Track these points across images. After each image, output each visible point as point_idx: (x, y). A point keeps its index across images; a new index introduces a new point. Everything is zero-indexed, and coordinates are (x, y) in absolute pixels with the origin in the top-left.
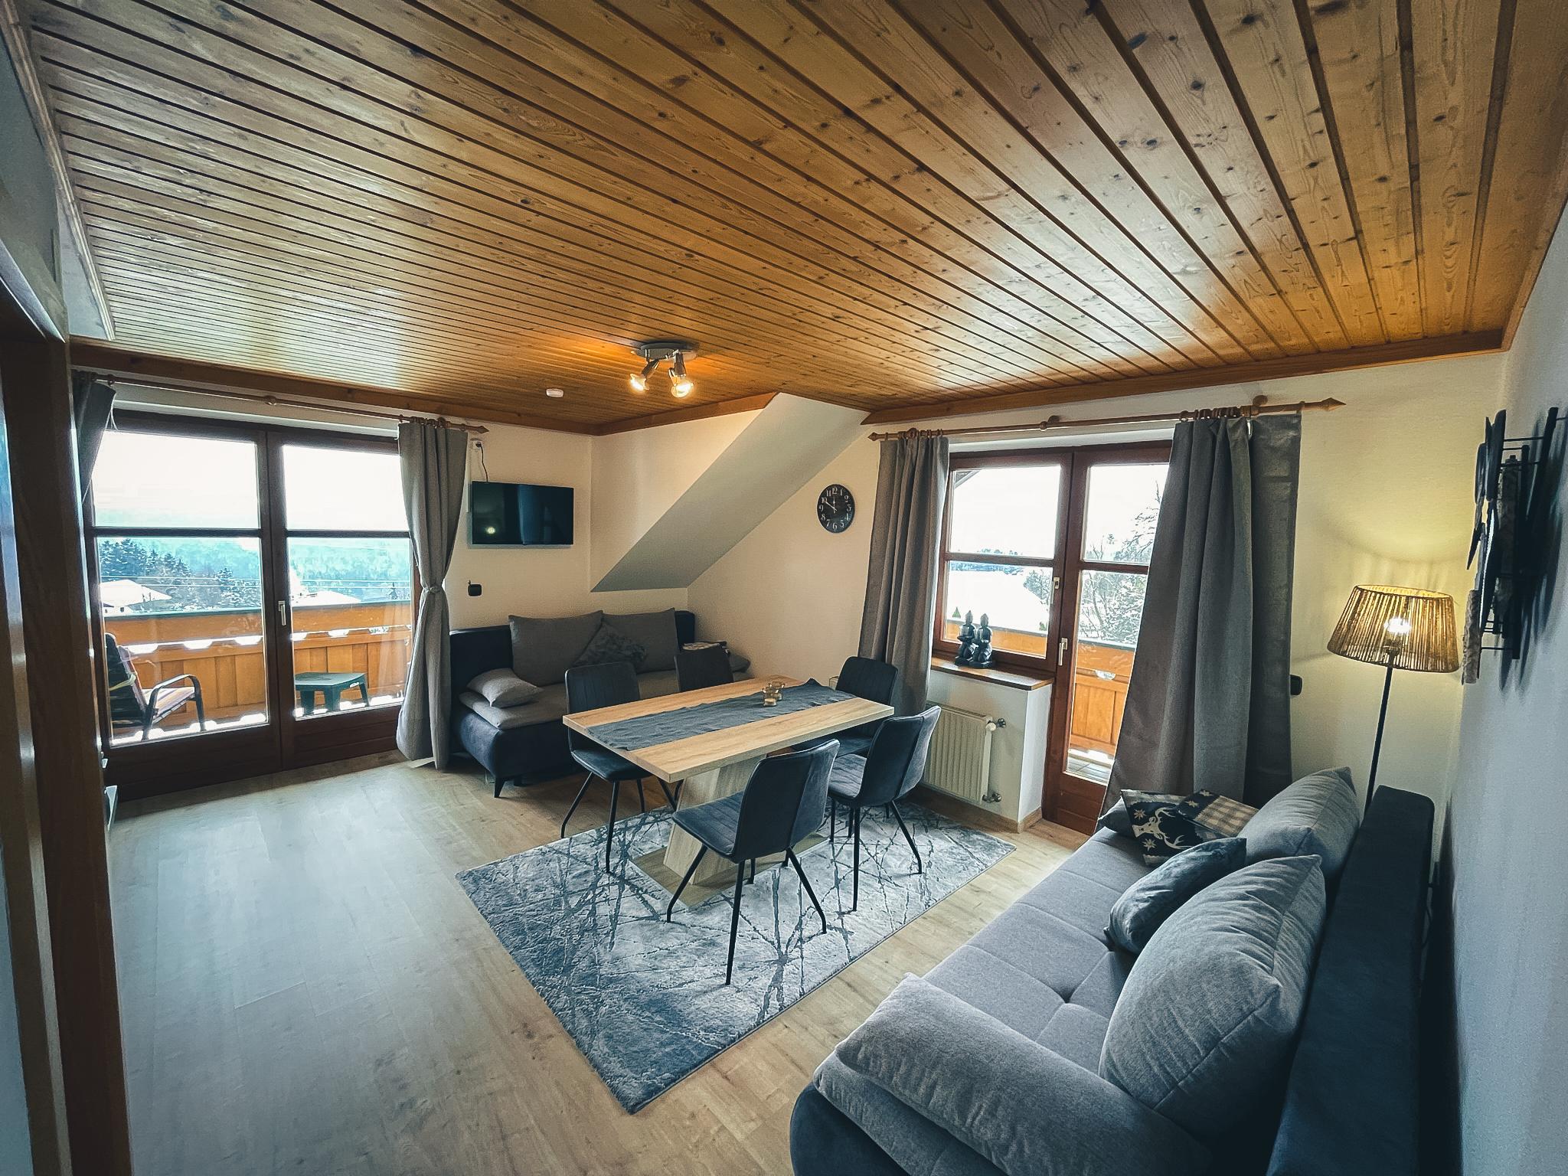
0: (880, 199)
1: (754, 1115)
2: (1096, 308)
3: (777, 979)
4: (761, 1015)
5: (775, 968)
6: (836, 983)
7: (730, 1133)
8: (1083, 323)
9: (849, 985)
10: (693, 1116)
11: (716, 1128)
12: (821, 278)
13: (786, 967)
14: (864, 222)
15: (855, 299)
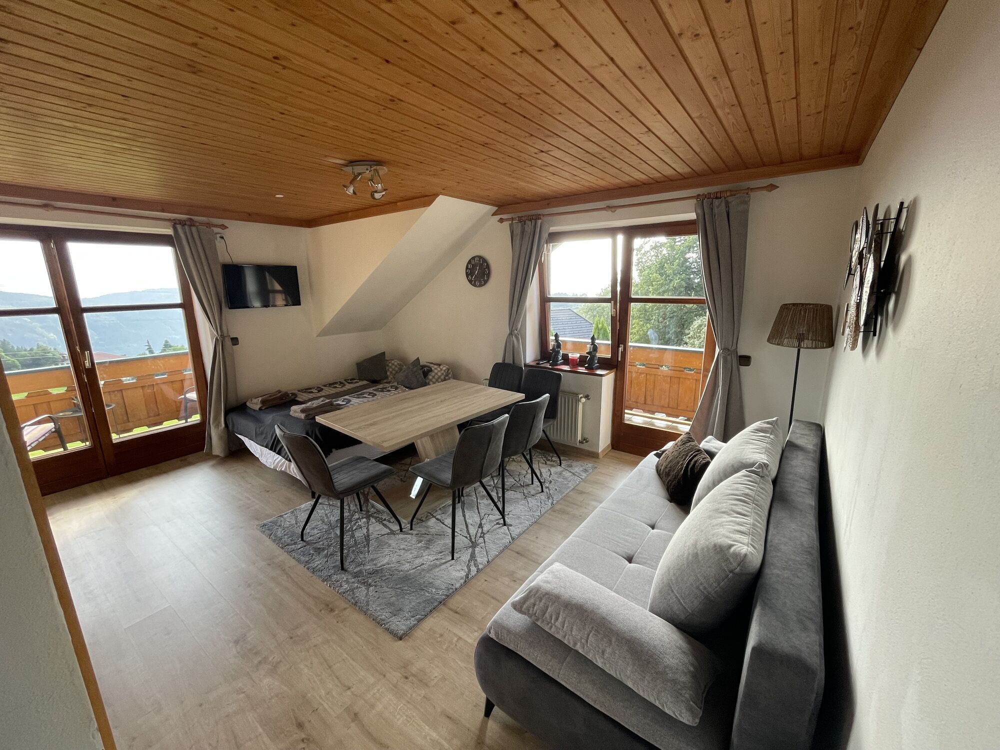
0: (526, 65)
1: (476, 628)
2: (647, 139)
3: (473, 556)
4: (467, 576)
5: (470, 550)
6: (507, 552)
7: (465, 640)
8: (638, 148)
9: (518, 553)
10: (441, 635)
11: (456, 639)
12: (480, 117)
13: (477, 549)
14: (514, 80)
15: (500, 132)
